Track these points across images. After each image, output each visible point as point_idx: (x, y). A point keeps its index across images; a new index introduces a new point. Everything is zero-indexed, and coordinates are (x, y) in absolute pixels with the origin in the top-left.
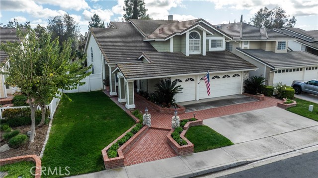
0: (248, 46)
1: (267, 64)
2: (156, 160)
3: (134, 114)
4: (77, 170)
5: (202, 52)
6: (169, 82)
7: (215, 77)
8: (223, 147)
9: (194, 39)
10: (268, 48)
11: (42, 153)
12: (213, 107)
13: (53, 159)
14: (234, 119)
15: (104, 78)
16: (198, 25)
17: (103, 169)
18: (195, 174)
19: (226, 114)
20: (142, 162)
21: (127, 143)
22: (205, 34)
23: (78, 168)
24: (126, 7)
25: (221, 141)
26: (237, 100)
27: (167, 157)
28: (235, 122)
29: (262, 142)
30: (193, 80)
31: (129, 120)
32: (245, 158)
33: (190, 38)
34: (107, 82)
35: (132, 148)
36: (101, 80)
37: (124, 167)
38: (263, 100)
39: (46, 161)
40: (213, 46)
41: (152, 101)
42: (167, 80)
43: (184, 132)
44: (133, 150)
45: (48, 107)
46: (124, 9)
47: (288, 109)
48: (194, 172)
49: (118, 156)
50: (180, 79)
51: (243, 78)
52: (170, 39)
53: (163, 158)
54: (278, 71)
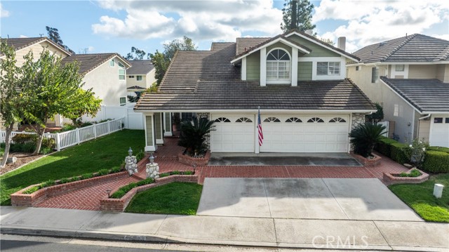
0: (405, 74)
2: (72, 209)
5: (290, 81)
7: (292, 119)
9: (278, 61)
16: (280, 39)
22: (295, 53)
27: (87, 209)
30: (249, 121)
33: (268, 59)
37: (30, 207)
40: (320, 73)
51: (351, 127)
52: (241, 59)
53: (81, 209)
54: (444, 120)
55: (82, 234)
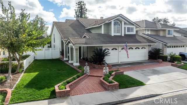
0: (149, 33)
1: (162, 42)
2: (93, 93)
3: (79, 68)
4: (36, 98)
5: (121, 34)
6: (101, 50)
7: (130, 48)
8: (139, 86)
9: (117, 26)
10: (161, 34)
11: (14, 87)
12: (130, 66)
13: (20, 91)
14: (144, 72)
15: (61, 51)
16: (119, 17)
17: (54, 98)
18: (121, 101)
19: (139, 69)
20: (83, 94)
21: (73, 82)
22: (123, 23)
23: (37, 97)
24: (76, 16)
25: (137, 82)
26: (145, 63)
27: (101, 91)
28: (145, 73)
29: (165, 84)
30: (116, 49)
31: (75, 71)
32: (155, 92)
33: (114, 25)
34: (62, 53)
35: (76, 86)
36: (59, 52)
37: (69, 97)
38: (162, 63)
39: (16, 92)
40: (128, 31)
41: (90, 62)
42: (100, 48)
43: (112, 77)
44: (77, 87)
45: (23, 62)
46: (75, 17)
47: (179, 67)
48: (120, 100)
49: (66, 89)
50: (108, 48)
51: (148, 50)
52: (101, 25)
53: (98, 92)
54: (169, 47)
55: (122, 101)
